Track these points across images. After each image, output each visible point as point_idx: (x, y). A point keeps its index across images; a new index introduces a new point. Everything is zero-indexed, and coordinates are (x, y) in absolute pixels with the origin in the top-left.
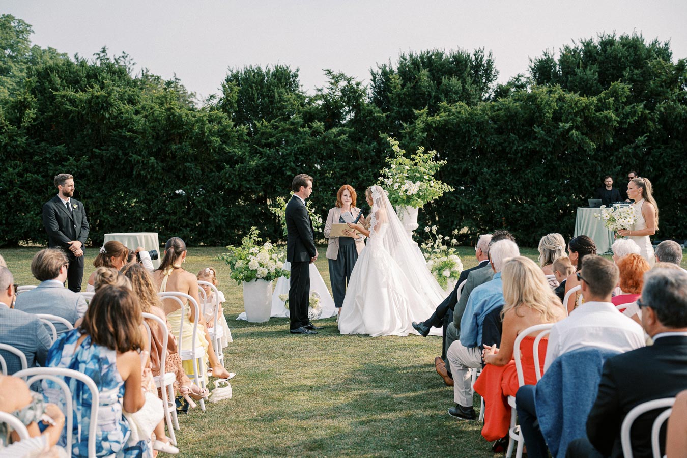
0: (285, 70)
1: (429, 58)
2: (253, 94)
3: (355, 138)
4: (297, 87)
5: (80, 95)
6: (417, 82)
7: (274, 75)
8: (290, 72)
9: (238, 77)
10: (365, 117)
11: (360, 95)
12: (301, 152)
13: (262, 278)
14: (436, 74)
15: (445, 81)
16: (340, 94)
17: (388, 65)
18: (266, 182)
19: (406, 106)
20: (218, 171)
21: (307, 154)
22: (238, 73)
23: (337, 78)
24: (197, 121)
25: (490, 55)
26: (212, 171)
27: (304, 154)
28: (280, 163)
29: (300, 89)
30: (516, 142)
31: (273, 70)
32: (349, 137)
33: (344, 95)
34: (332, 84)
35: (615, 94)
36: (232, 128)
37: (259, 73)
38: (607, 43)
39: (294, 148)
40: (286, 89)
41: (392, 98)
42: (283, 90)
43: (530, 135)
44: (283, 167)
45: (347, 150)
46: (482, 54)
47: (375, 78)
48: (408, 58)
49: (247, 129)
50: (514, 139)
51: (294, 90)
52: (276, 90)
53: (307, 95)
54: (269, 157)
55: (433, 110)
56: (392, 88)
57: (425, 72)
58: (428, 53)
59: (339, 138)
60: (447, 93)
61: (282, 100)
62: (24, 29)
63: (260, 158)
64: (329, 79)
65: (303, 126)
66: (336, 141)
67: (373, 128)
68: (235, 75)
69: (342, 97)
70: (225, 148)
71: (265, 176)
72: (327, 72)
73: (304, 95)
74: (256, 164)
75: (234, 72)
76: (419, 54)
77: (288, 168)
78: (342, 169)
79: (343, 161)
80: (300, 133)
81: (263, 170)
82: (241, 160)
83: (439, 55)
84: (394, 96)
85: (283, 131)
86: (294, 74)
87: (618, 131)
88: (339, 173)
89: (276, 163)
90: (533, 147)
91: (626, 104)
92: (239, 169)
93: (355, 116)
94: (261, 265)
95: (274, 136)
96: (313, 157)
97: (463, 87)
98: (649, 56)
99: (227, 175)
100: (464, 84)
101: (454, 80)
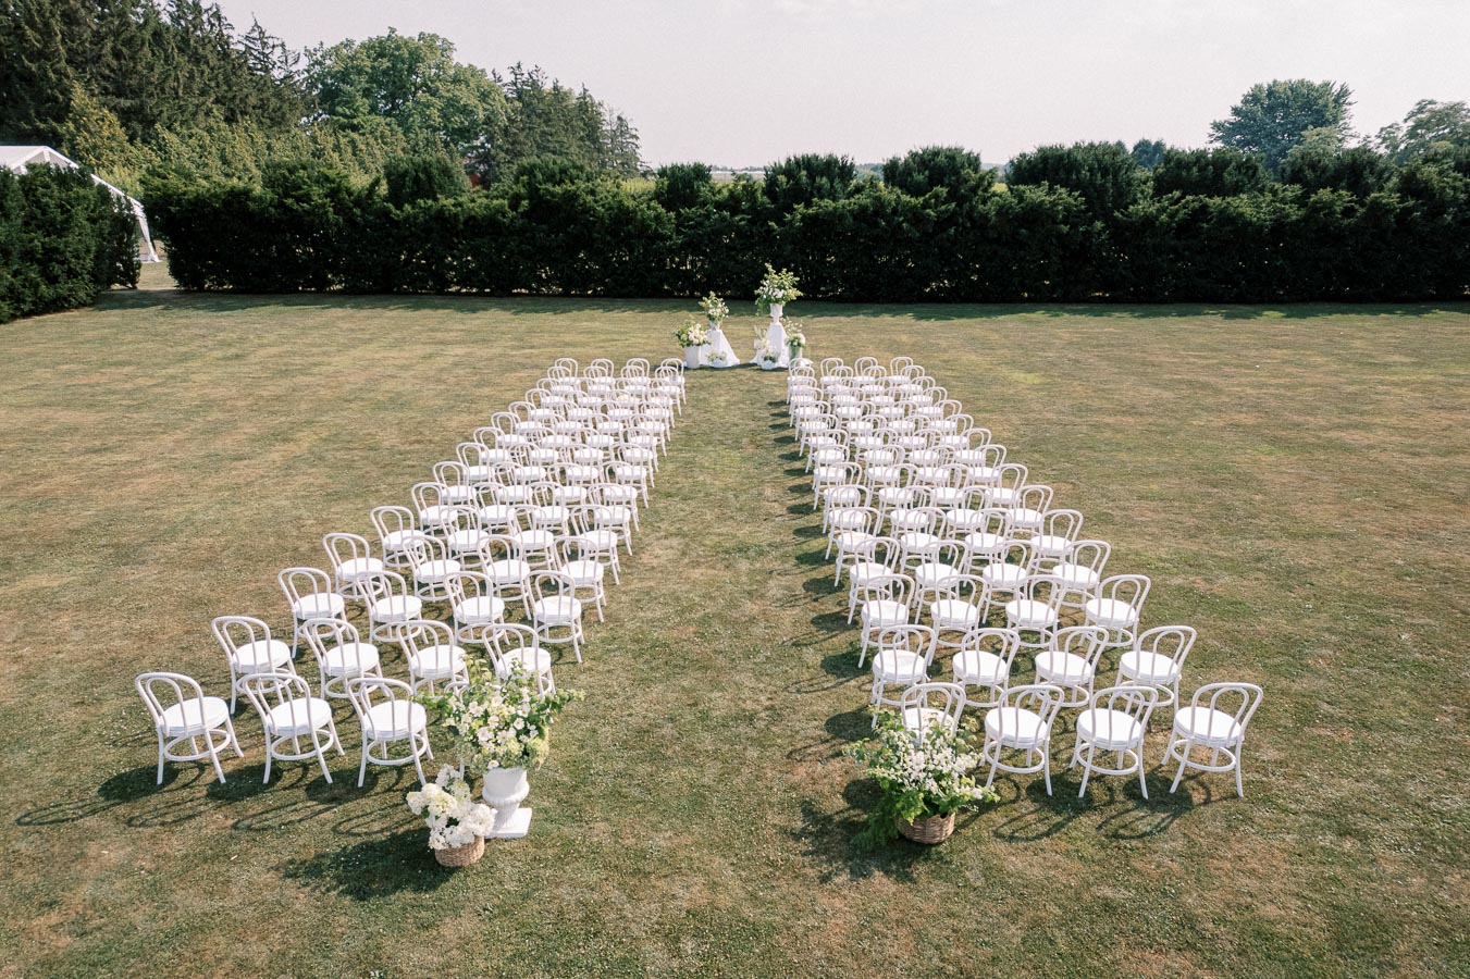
0: (702, 166)
1: (809, 159)
2: (678, 185)
4: (710, 180)
5: (558, 189)
6: (797, 180)
7: (694, 170)
8: (706, 167)
9: (666, 171)
11: (756, 190)
14: (812, 173)
15: (818, 179)
17: (778, 161)
19: (789, 200)
22: (667, 167)
23: (739, 177)
29: (712, 182)
31: (692, 165)
35: (936, 196)
36: (664, 215)
37: (682, 168)
38: (936, 153)
40: (702, 182)
41: (778, 191)
43: (877, 224)
46: (847, 159)
47: (766, 172)
48: (793, 156)
51: (708, 183)
52: (695, 182)
55: (808, 205)
56: (779, 182)
57: (804, 173)
58: (808, 155)
60: (820, 189)
61: (699, 190)
62: (447, 48)
65: (715, 214)
67: (764, 217)
69: (742, 191)
70: (659, 230)
72: (732, 171)
73: (715, 186)
75: (664, 167)
76: (801, 156)
82: (670, 238)
83: (816, 157)
84: (780, 190)
86: (708, 168)
87: (937, 223)
90: (877, 233)
91: (944, 203)
97: (832, 186)
98: (963, 167)
100: (832, 182)
101: (824, 180)
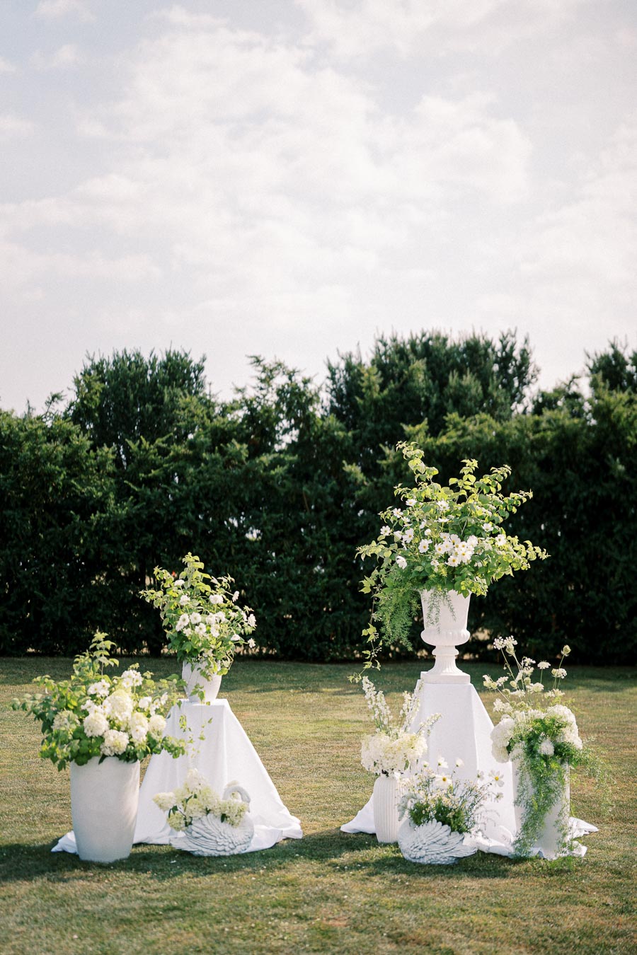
0: (182, 360)
1: (426, 345)
2: (127, 397)
3: (299, 474)
4: (202, 386)
6: (406, 382)
7: (164, 366)
8: (191, 362)
9: (103, 369)
10: (318, 437)
11: (310, 401)
12: (207, 493)
13: (116, 755)
14: (437, 370)
15: (453, 379)
16: (276, 398)
17: (355, 353)
18: (144, 545)
19: (388, 421)
20: (61, 526)
21: (216, 498)
22: (102, 362)
23: (271, 371)
24: (27, 438)
25: (526, 341)
26: (50, 525)
27: (212, 499)
28: (168, 513)
29: (207, 391)
30: (576, 485)
31: (161, 358)
32: (289, 471)
33: (282, 399)
34: (262, 381)
36: (88, 452)
37: (138, 362)
39: (194, 488)
40: (182, 390)
41: (364, 406)
42: (178, 391)
43: (603, 472)
44: (175, 519)
45: (286, 493)
46: (513, 340)
47: (333, 374)
48: (389, 342)
49: (113, 453)
50: (572, 479)
51: (197, 393)
52: (165, 391)
53: (220, 401)
54: (149, 503)
55: (437, 427)
56: (364, 390)
57: (419, 365)
58: (424, 335)
59: (272, 472)
60: (460, 399)
61: (175, 407)
63: (135, 504)
64: (257, 372)
65: (211, 451)
66: (267, 476)
67: (331, 456)
68: (97, 367)
69: (278, 404)
70: (73, 485)
71: (142, 535)
72: (253, 359)
73: (213, 400)
74: (128, 513)
75: (97, 361)
76: (407, 338)
77: (182, 522)
78: (276, 526)
79: (277, 512)
80: (206, 462)
81: (140, 525)
82: (101, 505)
83: (443, 341)
84: (367, 404)
85: (177, 458)
86: (198, 365)
88: (271, 532)
89: (162, 513)
90: (605, 493)
92: (98, 521)
93: (300, 437)
94: (113, 724)
95: (160, 466)
96: (227, 503)
97: (484, 390)
99: (76, 532)
100: (485, 386)
101: (468, 379)
